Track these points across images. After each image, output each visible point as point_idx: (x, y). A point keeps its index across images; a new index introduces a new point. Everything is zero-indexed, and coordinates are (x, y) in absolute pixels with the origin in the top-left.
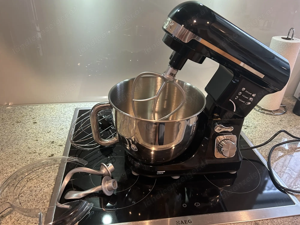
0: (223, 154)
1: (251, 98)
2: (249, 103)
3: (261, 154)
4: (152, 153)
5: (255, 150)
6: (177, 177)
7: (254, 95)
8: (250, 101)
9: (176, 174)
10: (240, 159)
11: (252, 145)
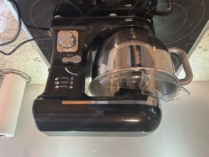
1: (58, 83)
3: (26, 34)
5: (31, 38)
6: (113, 15)
8: (57, 81)
9: (113, 18)
10: (52, 29)
11: (34, 42)
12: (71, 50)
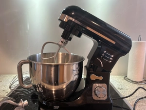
0: (97, 96)
2: (111, 62)
4: (54, 92)
7: (112, 56)
8: (111, 60)
12: (97, 85)
